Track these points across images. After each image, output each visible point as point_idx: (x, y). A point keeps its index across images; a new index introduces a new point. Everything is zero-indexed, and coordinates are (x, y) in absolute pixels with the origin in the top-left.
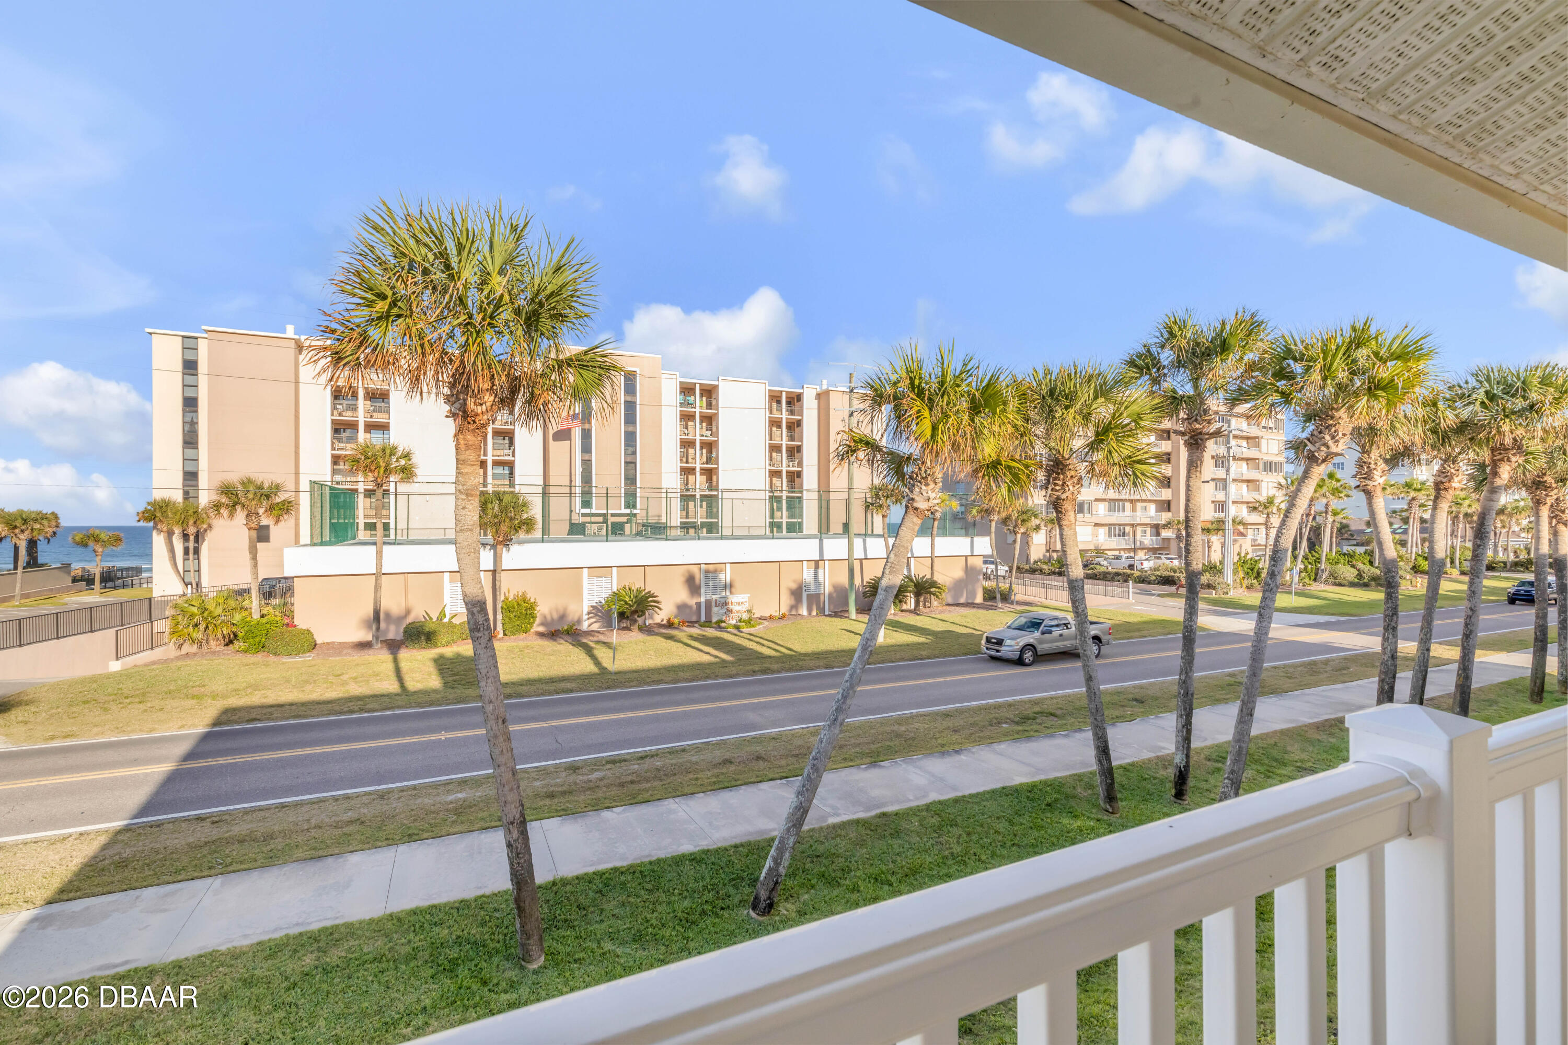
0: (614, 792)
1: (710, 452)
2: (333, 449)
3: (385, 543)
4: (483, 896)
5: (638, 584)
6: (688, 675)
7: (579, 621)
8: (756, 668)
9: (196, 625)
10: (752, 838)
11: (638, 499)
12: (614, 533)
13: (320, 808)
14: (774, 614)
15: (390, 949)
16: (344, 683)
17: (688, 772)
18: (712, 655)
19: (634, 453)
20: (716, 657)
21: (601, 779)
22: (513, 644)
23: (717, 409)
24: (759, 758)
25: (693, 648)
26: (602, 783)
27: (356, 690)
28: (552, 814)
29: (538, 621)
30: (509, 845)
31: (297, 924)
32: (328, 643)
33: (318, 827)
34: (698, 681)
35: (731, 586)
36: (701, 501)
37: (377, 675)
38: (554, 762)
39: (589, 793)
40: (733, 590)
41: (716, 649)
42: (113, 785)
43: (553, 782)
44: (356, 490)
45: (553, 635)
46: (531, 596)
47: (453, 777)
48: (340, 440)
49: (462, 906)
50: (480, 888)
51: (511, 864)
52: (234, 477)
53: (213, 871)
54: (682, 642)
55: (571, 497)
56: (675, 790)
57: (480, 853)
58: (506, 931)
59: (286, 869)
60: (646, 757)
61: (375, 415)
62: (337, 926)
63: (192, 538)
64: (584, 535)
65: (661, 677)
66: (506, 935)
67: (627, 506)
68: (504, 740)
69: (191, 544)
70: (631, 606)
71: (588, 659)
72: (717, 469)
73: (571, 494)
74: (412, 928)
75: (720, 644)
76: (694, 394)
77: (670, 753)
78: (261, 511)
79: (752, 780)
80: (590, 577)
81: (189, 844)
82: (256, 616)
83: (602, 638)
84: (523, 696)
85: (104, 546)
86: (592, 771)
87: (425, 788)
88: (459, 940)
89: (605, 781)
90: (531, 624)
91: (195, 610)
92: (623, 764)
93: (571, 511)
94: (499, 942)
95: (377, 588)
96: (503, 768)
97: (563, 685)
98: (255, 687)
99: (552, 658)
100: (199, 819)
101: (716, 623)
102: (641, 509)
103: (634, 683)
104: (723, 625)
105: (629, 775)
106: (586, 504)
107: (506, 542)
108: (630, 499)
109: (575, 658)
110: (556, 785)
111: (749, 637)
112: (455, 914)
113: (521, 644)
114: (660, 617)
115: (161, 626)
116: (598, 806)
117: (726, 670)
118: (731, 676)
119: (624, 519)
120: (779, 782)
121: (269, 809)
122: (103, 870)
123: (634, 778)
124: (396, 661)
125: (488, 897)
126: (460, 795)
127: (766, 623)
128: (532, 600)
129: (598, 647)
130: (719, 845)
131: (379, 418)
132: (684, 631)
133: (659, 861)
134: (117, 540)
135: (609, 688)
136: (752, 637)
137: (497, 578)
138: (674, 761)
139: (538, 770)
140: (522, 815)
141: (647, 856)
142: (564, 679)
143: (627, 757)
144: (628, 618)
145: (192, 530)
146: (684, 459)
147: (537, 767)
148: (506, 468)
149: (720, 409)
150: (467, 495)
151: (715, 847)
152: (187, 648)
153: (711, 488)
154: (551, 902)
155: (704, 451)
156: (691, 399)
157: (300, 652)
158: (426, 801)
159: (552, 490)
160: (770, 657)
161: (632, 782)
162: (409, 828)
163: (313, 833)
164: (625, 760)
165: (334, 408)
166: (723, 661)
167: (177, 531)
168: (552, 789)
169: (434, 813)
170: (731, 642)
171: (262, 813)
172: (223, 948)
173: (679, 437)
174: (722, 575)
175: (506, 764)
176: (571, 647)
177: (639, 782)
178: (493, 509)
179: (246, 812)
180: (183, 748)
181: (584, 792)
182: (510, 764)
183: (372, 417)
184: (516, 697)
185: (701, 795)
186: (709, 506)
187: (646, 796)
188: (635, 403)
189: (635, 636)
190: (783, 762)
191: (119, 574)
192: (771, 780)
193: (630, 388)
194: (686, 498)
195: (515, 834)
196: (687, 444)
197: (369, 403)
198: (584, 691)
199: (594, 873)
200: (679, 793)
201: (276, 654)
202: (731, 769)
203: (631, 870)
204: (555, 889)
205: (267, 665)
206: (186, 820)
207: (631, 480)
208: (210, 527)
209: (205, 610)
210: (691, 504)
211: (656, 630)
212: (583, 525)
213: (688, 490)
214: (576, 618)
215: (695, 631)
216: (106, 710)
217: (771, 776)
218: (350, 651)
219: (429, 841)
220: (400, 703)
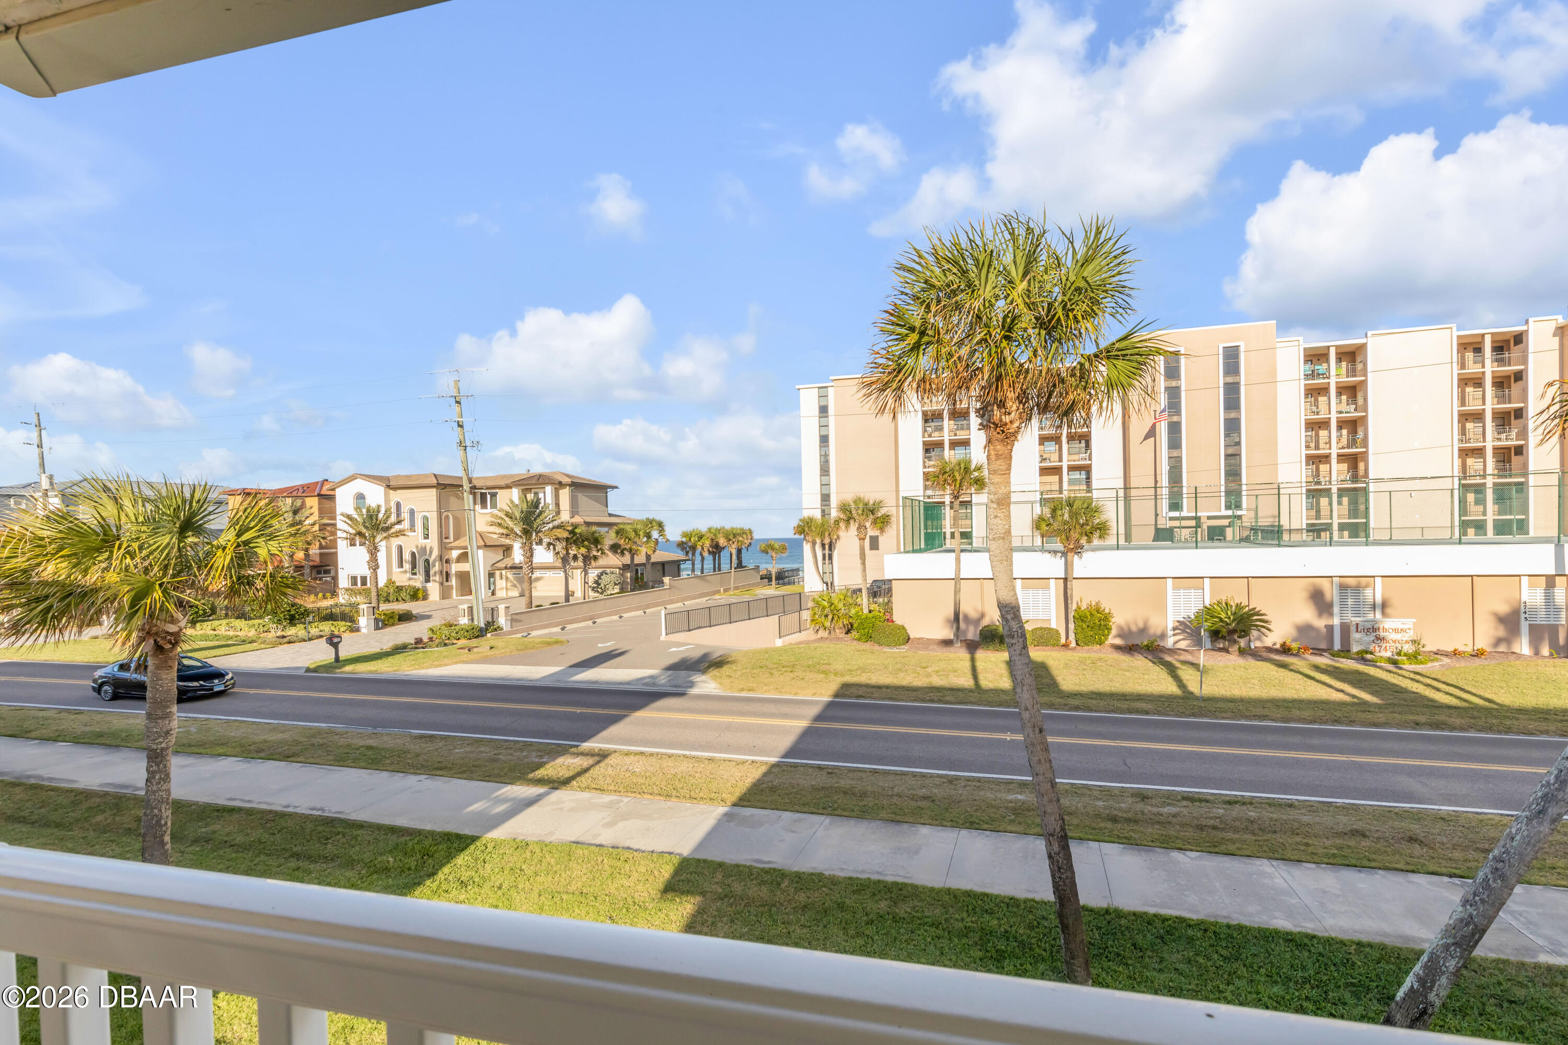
0: (1190, 833)
1: (1353, 431)
2: (925, 467)
3: (962, 551)
4: (1033, 900)
5: (1237, 597)
6: (1306, 714)
7: (1163, 636)
8: (1422, 719)
9: (826, 616)
10: (1387, 941)
11: (1244, 499)
12: (1211, 538)
13: (901, 779)
14: (1461, 648)
15: (946, 920)
16: (929, 675)
17: (1294, 833)
18: (1348, 694)
19: (1238, 444)
20: (1354, 696)
21: (1174, 816)
22: (1085, 655)
23: (1365, 375)
24: (1412, 840)
25: (1318, 681)
26: (1174, 820)
27: (937, 681)
28: (1112, 839)
29: (1114, 632)
30: (1050, 857)
31: (878, 873)
32: (919, 639)
33: (899, 795)
34: (1321, 723)
35: (1384, 606)
36: (1340, 496)
37: (955, 671)
38: (1120, 785)
39: (1157, 826)
40: (1388, 611)
41: (1355, 687)
42: (772, 730)
43: (1117, 806)
44: (944, 503)
45: (1131, 649)
46: (1106, 606)
47: (1015, 777)
48: (929, 458)
49: (1012, 903)
50: (1030, 891)
51: (1053, 876)
52: (849, 497)
53: (825, 811)
54: (1301, 673)
55: (1156, 499)
56: (1274, 852)
57: (1034, 857)
58: (1053, 942)
59: (874, 824)
60: (1236, 802)
61: (958, 433)
62: (906, 884)
63: (827, 547)
64: (1172, 541)
65: (1266, 712)
66: (1053, 946)
67: (1228, 507)
68: (1042, 750)
69: (827, 552)
70: (1228, 624)
71: (1170, 679)
72: (1366, 453)
73: (1156, 496)
74: (966, 908)
75: (1360, 681)
76: (1327, 361)
77: (1270, 805)
78: (868, 524)
79: (1398, 866)
80: (1175, 588)
81: (812, 786)
82: (866, 611)
83: (1189, 658)
84: (1091, 710)
85: (776, 553)
86: (1164, 804)
87: (988, 782)
88: (1007, 935)
89: (1179, 819)
90: (1106, 636)
91: (825, 603)
92: (1203, 804)
93: (1157, 515)
94: (1045, 950)
95: (957, 591)
96: (1041, 778)
97: (1139, 705)
98: (863, 670)
99: (1127, 674)
100: (820, 768)
101: (1358, 653)
102: (1248, 510)
103: (1228, 715)
104: (1369, 656)
105: (1211, 818)
106: (1175, 506)
107: (1078, 549)
108: (1233, 498)
109: (1154, 677)
110: (1120, 809)
111: (1412, 676)
112: (1005, 909)
113: (1094, 656)
114: (1273, 638)
115: (806, 615)
116: (1168, 844)
117: (1369, 716)
118: (1375, 725)
119: (1225, 522)
120: (1446, 879)
121: (865, 772)
122: (762, 790)
123: (1217, 823)
124: (973, 660)
125: (1037, 903)
126: (1020, 797)
127: (1446, 660)
128: (1107, 611)
129: (1184, 667)
130: (1333, 935)
131: (961, 435)
132: (1305, 659)
133: (1240, 928)
134: (783, 549)
135: (1194, 715)
136: (1417, 677)
137: (1069, 586)
138: (1275, 816)
139: (1102, 789)
140: (1063, 829)
141: (1225, 917)
142: (1140, 697)
143: (1211, 798)
144: (1224, 638)
145: (827, 541)
146: (1312, 445)
147: (1100, 786)
148: (1083, 472)
149: (1369, 375)
150: (998, 504)
151: (1326, 935)
152: (822, 634)
153: (1355, 478)
154: (1103, 930)
155: (1345, 432)
156: (1322, 368)
157: (897, 644)
158: (989, 795)
159: (1133, 493)
160: (1449, 707)
161: (1214, 828)
162: (971, 816)
163: (895, 800)
164: (1207, 801)
165: (925, 431)
166: (1365, 703)
167: (818, 541)
168: (1115, 813)
169: (994, 807)
170: (1382, 680)
171: (860, 774)
172: (827, 873)
173: (1303, 418)
174: (1368, 592)
175: (1044, 774)
176: (1151, 664)
177: (1223, 829)
178: (1063, 515)
179: (851, 770)
180: (815, 711)
181: (1153, 824)
182: (1049, 775)
183: (955, 435)
184: (1084, 710)
185: (1313, 866)
186: (1354, 503)
187: (1232, 848)
188: (1238, 383)
189: (1233, 659)
190: (1457, 855)
191: (786, 574)
192: (1433, 873)
193: (1172, 372)
194: (1315, 493)
195: (1056, 847)
196: (1315, 426)
197: (952, 422)
198: (1163, 715)
199: (1155, 915)
200: (1279, 856)
201: (880, 644)
202: (1363, 844)
203: (1203, 927)
204: (1108, 917)
205: (872, 653)
206: (812, 766)
207: (1233, 473)
208: (838, 537)
209: (832, 604)
210: (1324, 501)
211: (1264, 654)
212: (1171, 530)
213: (1319, 483)
214: (1159, 632)
215: (1323, 661)
216: (772, 674)
217: (1431, 869)
218: (935, 647)
219: (988, 833)
220: (973, 700)
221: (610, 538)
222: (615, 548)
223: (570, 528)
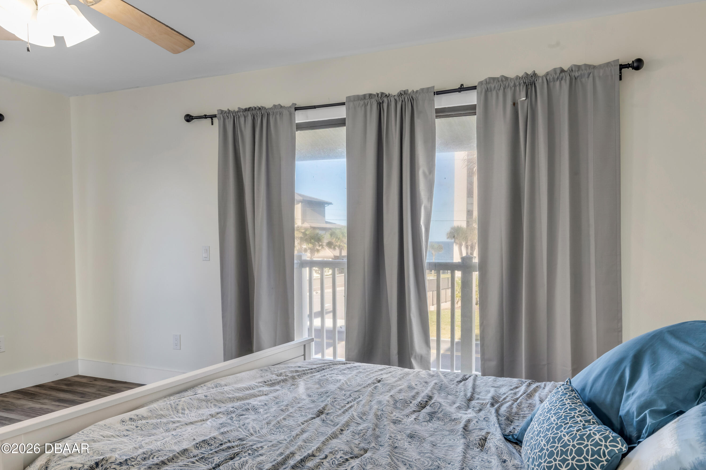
134: (441, 249)
145: (469, 243)
167: (464, 244)
221: (326, 238)
222: (330, 245)
223: (303, 231)
